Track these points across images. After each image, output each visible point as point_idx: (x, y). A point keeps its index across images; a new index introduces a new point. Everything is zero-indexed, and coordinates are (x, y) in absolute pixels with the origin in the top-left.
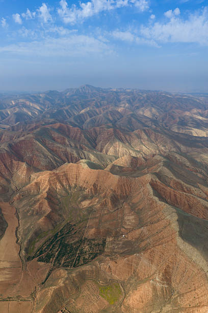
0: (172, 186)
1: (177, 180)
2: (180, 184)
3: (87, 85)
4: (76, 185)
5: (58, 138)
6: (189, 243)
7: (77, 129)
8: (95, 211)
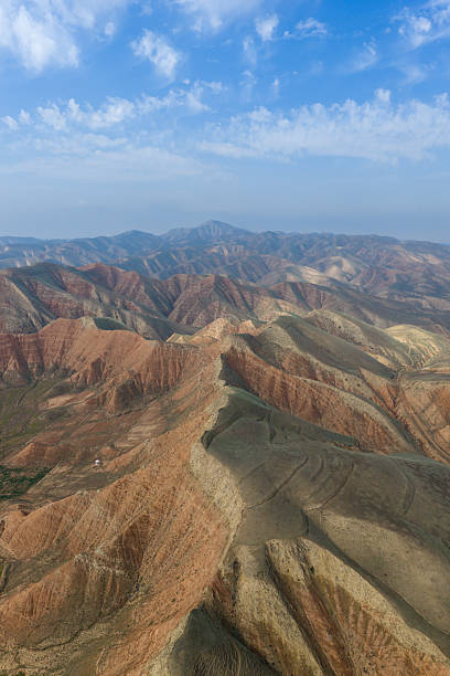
0: (287, 368)
1: (301, 353)
2: (308, 363)
3: (215, 222)
4: (56, 366)
5: (74, 286)
6: (217, 457)
7: (133, 276)
8: (70, 416)
